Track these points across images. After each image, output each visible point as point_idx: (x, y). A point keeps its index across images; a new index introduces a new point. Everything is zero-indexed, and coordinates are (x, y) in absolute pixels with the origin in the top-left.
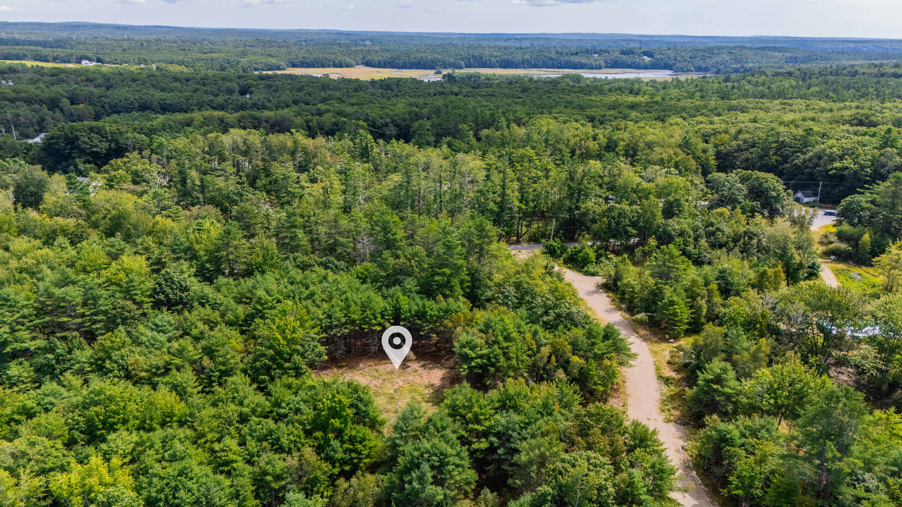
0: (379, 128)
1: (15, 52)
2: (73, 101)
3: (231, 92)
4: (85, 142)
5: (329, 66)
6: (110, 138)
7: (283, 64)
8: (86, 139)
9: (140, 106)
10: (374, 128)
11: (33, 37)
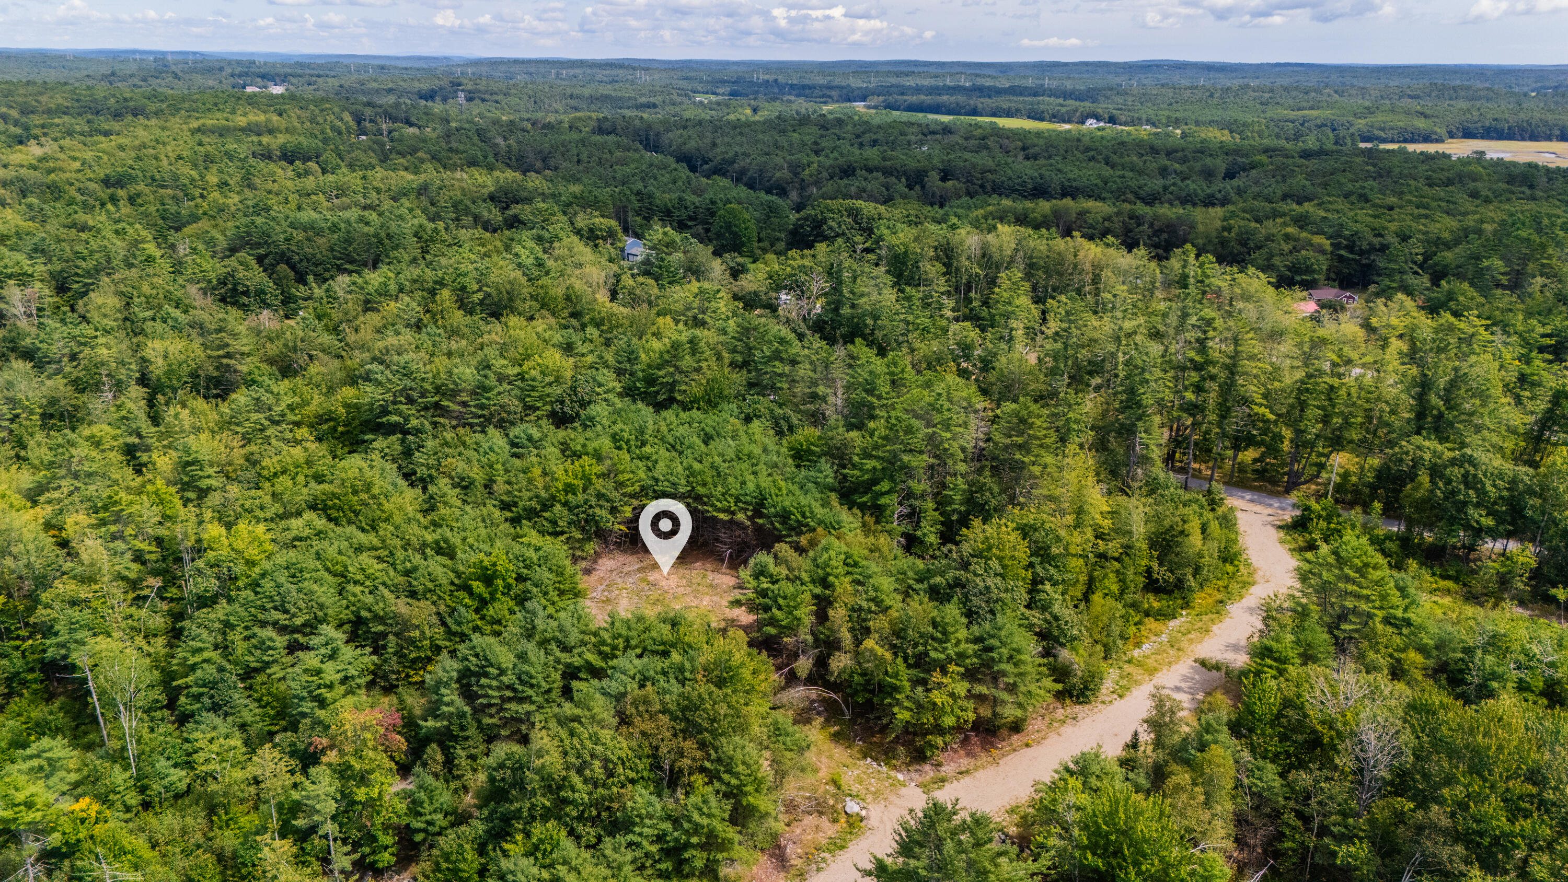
0: (1362, 253)
1: (1005, 106)
2: (946, 176)
3: (1208, 174)
4: (831, 228)
5: (1549, 138)
6: (864, 225)
7: (1442, 131)
8: (834, 224)
9: (1035, 189)
10: (1352, 252)
11: (1069, 85)
